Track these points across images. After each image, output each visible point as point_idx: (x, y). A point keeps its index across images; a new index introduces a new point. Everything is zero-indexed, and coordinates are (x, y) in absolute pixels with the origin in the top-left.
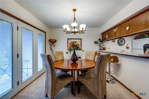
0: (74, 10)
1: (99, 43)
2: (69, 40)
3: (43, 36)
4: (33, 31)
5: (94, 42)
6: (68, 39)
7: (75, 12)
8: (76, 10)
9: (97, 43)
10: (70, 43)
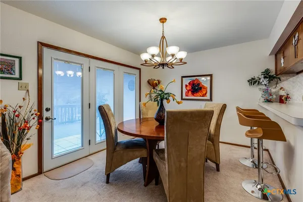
0: (163, 20)
1: (263, 83)
2: (184, 79)
3: (135, 75)
4: (114, 70)
5: (249, 81)
6: (183, 77)
7: (164, 23)
8: (166, 19)
9: (255, 82)
10: (186, 86)
